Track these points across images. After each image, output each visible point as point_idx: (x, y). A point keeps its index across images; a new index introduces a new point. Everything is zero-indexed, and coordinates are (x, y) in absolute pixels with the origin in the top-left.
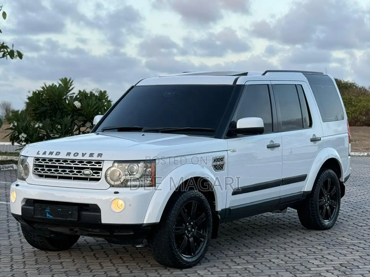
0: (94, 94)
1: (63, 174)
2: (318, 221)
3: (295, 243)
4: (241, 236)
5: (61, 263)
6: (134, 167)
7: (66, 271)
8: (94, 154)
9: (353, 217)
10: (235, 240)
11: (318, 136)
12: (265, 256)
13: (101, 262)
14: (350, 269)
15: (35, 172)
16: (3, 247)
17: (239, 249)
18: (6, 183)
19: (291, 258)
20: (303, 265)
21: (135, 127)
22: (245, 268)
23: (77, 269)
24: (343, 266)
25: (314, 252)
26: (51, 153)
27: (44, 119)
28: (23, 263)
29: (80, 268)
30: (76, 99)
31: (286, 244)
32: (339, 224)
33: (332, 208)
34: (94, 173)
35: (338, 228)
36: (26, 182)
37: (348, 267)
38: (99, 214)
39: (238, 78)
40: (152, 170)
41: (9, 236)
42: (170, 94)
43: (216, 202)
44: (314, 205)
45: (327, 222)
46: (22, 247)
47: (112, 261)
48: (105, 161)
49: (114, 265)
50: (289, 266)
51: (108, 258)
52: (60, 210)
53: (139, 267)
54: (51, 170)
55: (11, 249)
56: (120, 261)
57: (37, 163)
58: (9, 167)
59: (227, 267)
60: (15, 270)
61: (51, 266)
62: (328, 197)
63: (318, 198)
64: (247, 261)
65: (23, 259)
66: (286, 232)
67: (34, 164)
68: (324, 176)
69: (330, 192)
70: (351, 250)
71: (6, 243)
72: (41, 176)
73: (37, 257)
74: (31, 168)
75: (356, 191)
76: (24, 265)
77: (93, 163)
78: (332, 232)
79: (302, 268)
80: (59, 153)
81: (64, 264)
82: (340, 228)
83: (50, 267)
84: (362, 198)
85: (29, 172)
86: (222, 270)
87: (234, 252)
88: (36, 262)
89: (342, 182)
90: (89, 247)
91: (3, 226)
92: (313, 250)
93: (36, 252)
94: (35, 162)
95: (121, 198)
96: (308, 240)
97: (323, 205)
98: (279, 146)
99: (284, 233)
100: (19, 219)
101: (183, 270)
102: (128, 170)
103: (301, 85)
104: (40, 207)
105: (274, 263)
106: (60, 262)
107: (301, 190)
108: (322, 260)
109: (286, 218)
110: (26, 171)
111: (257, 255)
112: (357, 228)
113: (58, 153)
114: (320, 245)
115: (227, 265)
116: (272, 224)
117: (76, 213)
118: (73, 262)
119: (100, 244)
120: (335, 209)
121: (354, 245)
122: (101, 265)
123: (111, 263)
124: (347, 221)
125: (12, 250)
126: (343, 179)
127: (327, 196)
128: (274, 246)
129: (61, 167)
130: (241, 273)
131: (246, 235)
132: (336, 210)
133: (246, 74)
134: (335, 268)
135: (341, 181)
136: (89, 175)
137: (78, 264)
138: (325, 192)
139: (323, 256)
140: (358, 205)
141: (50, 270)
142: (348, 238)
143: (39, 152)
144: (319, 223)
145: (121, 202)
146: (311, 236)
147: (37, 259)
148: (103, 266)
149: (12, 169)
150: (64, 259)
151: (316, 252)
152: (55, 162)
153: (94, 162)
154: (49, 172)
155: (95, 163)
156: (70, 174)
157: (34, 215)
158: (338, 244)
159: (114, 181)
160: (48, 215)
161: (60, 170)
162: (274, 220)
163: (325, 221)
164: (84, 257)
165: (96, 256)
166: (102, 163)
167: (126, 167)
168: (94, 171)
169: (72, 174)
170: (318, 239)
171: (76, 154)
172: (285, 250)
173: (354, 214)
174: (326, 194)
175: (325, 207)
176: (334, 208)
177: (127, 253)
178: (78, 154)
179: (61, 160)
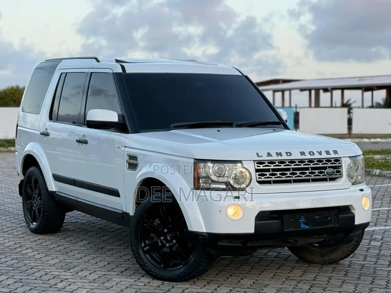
1: (303, 177)
26: (279, 154)
48: (343, 158)
52: (318, 217)
104: (291, 218)
113: (289, 154)
117: (336, 218)
153: (333, 160)
157: (283, 229)
160: (302, 226)
161: (298, 172)
166: (341, 161)
168: (335, 170)
169: (314, 176)
171: (311, 153)
179: (297, 161)
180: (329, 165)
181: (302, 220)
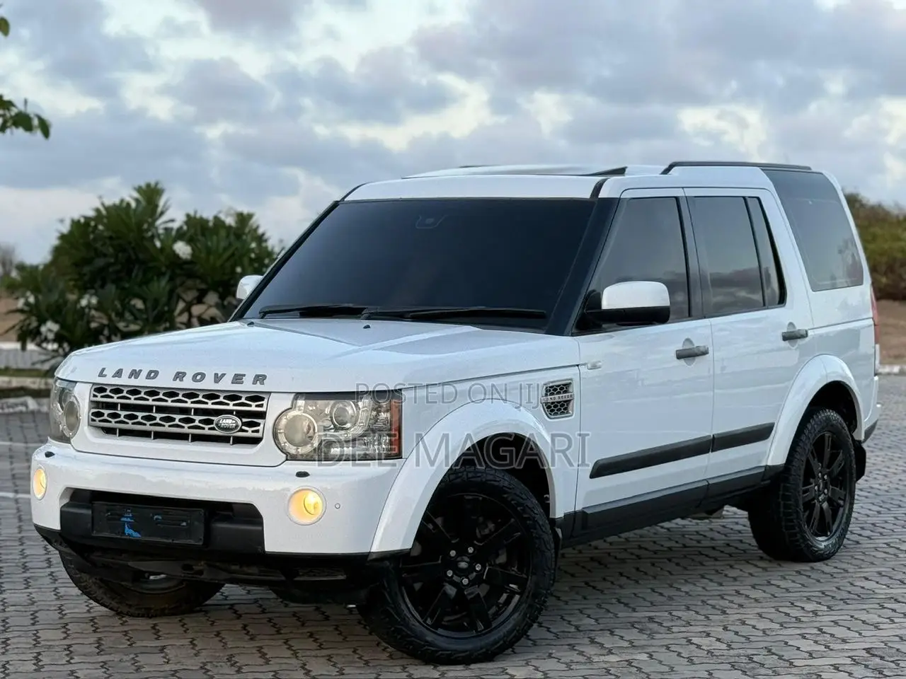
0: (223, 223)
1: (166, 428)
2: (801, 541)
3: (747, 596)
4: (608, 578)
5: (162, 649)
6: (347, 408)
7: (176, 671)
8: (244, 375)
9: (884, 528)
10: (594, 588)
11: (800, 326)
12: (675, 629)
13: (261, 647)
14: (892, 662)
15: (93, 420)
16: (13, 608)
17: (608, 611)
18: (11, 445)
19: (740, 634)
20: (773, 654)
21: (346, 305)
22: (627, 661)
23: (202, 665)
24: (874, 655)
25: (798, 620)
26: (135, 374)
27: (103, 286)
28: (65, 649)
29: (211, 662)
30: (180, 235)
31: (725, 597)
32: (852, 546)
33: (835, 508)
34: (244, 424)
35: (850, 558)
36: (72, 448)
37: (887, 658)
38: (260, 528)
39: (604, 181)
40: (391, 417)
41: (27, 581)
42: (431, 220)
43: (551, 496)
44: (790, 500)
45: (822, 543)
46: (60, 609)
47: (289, 643)
48: (272, 394)
49: (295, 654)
50: (739, 656)
51: (280, 636)
52: (160, 517)
53: (357, 660)
54: (136, 417)
55: (32, 615)
56: (310, 644)
57: (99, 399)
58: (17, 405)
59: (581, 659)
60: (46, 668)
61: (137, 656)
62: (824, 479)
63: (801, 484)
64: (631, 642)
65: (65, 638)
66: (722, 568)
67: (92, 402)
68: (816, 426)
69: (829, 466)
70: (890, 613)
71: (21, 597)
72: (109, 431)
73: (99, 635)
74: (84, 410)
75: (883, 461)
76: (67, 655)
77: (243, 400)
78: (836, 568)
79: (771, 661)
80: (156, 373)
81: (168, 652)
82: (856, 557)
83: (134, 661)
84: (900, 480)
85: (78, 419)
86: (568, 665)
87: (596, 620)
88: (97, 648)
89: (860, 442)
90: (230, 608)
91: (11, 554)
92: (795, 612)
93: (95, 621)
94: (95, 396)
95: (314, 489)
96: (778, 586)
97: (813, 499)
98: (705, 353)
99: (717, 571)
100: (53, 541)
101: (472, 666)
102: (331, 417)
103: (758, 198)
104: (108, 511)
105: (699, 647)
106: (160, 648)
107: (760, 461)
108: (818, 639)
109: (719, 532)
110: (72, 419)
111: (654, 626)
112: (897, 556)
113: (153, 374)
114: (808, 599)
115: (581, 653)
116: (685, 546)
117: (200, 527)
118: (191, 646)
119: (256, 601)
120: (841, 509)
121: (896, 600)
122: (263, 655)
123: (288, 648)
124: (871, 539)
125: (37, 617)
126: (860, 434)
127: (821, 475)
128: (695, 603)
129: (160, 409)
130: (619, 675)
131: (621, 574)
132: (844, 510)
133: (621, 171)
134: (854, 660)
135: (856, 438)
136: (232, 429)
137: (204, 653)
138: (817, 467)
139: (820, 630)
140: (892, 499)
141: (134, 667)
142: (877, 583)
143: (103, 369)
144: (803, 545)
145: (312, 499)
146: (784, 578)
147: (100, 639)
148: (268, 657)
149: (23, 409)
150: (168, 638)
151: (803, 619)
152: (145, 396)
153: (244, 396)
154: (130, 422)
155: (247, 399)
156: (183, 427)
157: (93, 531)
158: (856, 597)
159: (297, 445)
160: (128, 531)
161: (159, 416)
162: (687, 536)
163: (820, 539)
164: (218, 634)
165: (248, 632)
166: (266, 400)
167: (326, 409)
168: (244, 420)
169: (189, 428)
170: (803, 585)
171: (199, 377)
172: (724, 613)
173: (886, 522)
174: (821, 472)
175: (818, 505)
176: (840, 506)
177: (326, 622)
178: (203, 376)
179: (162, 392)
180: (231, 407)
181: (127, 517)
